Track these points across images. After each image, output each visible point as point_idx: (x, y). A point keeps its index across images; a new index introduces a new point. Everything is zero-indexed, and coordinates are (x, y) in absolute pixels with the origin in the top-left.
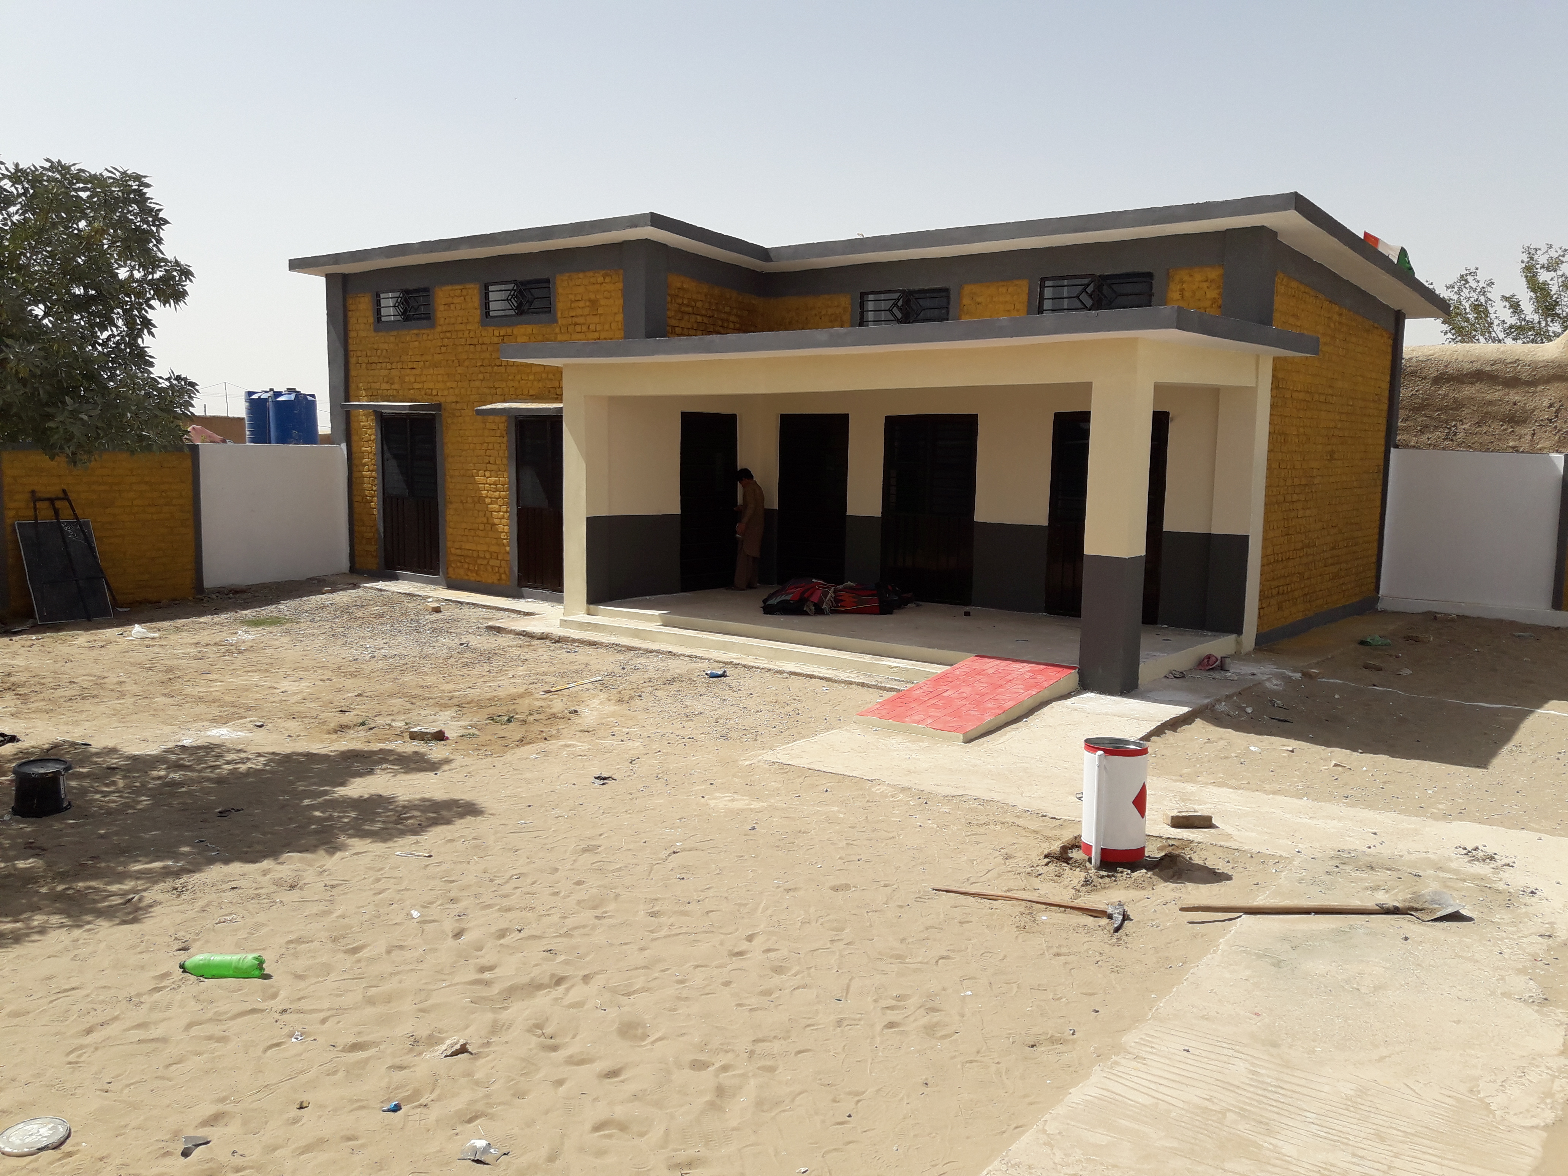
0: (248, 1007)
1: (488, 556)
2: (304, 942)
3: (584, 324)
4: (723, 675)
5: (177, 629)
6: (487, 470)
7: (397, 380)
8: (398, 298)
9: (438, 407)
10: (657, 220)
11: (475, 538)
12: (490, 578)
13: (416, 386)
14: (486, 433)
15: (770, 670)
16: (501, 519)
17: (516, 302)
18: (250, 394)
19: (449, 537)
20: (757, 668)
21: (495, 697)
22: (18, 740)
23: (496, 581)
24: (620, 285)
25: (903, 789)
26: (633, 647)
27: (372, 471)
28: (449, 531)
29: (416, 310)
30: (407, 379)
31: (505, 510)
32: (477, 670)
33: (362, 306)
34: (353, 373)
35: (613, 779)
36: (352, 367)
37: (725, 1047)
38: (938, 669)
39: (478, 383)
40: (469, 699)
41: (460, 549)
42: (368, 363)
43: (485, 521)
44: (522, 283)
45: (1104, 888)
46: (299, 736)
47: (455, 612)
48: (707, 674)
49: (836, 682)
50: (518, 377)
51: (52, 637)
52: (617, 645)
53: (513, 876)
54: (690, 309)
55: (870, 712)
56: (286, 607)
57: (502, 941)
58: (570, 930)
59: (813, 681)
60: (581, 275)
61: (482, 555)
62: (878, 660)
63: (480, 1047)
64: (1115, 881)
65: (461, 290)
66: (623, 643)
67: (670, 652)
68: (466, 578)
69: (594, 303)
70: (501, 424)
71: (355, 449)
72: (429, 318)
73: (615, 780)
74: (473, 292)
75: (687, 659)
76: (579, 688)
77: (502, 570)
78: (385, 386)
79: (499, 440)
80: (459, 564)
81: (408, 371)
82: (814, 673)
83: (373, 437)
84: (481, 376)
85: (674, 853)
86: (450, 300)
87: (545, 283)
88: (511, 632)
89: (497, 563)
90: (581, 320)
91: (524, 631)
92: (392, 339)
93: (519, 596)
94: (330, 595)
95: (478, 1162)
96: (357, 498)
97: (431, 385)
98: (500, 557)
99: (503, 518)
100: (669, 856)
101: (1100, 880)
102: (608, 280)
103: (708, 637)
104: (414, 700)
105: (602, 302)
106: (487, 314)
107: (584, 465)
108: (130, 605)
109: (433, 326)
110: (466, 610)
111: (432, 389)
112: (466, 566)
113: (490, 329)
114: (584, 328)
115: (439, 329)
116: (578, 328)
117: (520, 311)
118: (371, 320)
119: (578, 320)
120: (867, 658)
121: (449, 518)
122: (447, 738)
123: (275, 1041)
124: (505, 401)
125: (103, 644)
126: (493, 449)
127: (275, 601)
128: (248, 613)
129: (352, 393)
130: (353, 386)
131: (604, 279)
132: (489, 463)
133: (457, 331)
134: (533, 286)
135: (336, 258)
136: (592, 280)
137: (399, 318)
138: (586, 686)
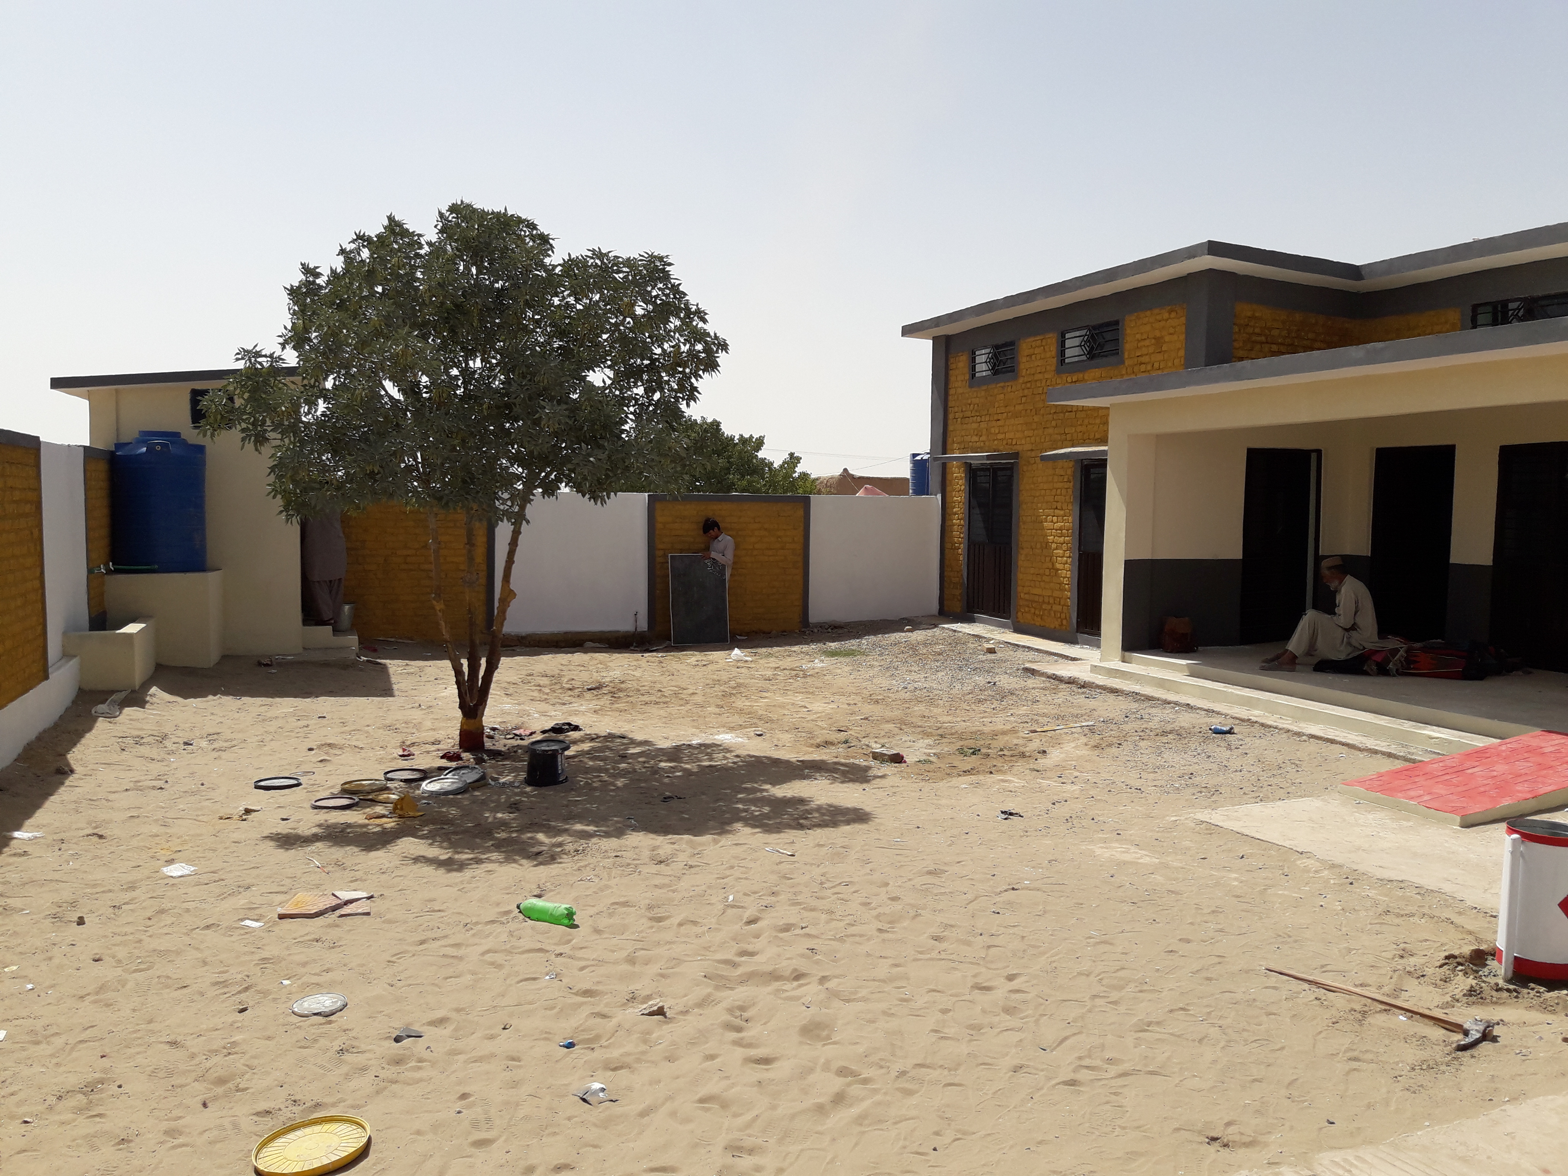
0: (539, 946)
1: (1051, 601)
2: (629, 906)
3: (1148, 363)
4: (1230, 732)
5: (770, 655)
6: (1054, 516)
7: (984, 432)
8: (989, 353)
9: (1016, 455)
10: (1215, 248)
11: (1042, 584)
12: (1052, 623)
13: (1000, 436)
14: (1056, 478)
15: (1288, 731)
16: (1064, 564)
17: (1088, 347)
18: (914, 455)
19: (1020, 582)
20: (1276, 728)
21: (979, 731)
22: (580, 730)
23: (1057, 626)
24: (1183, 320)
25: (1333, 866)
26: (1152, 697)
27: (961, 519)
28: (1020, 576)
29: (1004, 364)
30: (993, 430)
31: (1068, 555)
32: (987, 706)
33: (961, 363)
34: (951, 428)
35: (1020, 816)
36: (950, 422)
37: (883, 1063)
38: (1480, 742)
39: (1050, 431)
40: (953, 731)
41: (1028, 593)
42: (963, 418)
43: (1051, 567)
44: (1094, 328)
45: (1496, 1003)
46: (785, 746)
47: (1009, 653)
48: (1210, 729)
49: (1360, 749)
50: (1086, 422)
51: (673, 656)
52: (1137, 694)
53: (843, 882)
54: (1263, 339)
55: (1361, 782)
56: (866, 642)
57: (781, 935)
58: (846, 936)
59: (1334, 746)
60: (1148, 313)
61: (1046, 600)
62: (1420, 728)
63: (677, 1014)
64: (1516, 997)
65: (1042, 340)
66: (1143, 693)
67: (1188, 704)
68: (1033, 622)
69: (1159, 341)
70: (1068, 469)
71: (948, 500)
72: (1013, 371)
73: (1022, 817)
74: (1051, 341)
75: (1203, 713)
76: (1066, 731)
77: (1063, 616)
78: (975, 439)
79: (1066, 485)
80: (1027, 609)
81: (994, 423)
82: (1336, 738)
83: (963, 487)
84: (1054, 423)
85: (1013, 889)
86: (1031, 351)
87: (1114, 326)
88: (1042, 674)
89: (1059, 608)
90: (1145, 359)
91: (1054, 674)
92: (983, 393)
93: (1072, 641)
94: (910, 634)
95: (584, 1100)
96: (948, 546)
97: (1011, 435)
98: (1062, 603)
99: (1066, 563)
100: (1006, 891)
101: (1494, 993)
102: (1173, 315)
103: (1233, 691)
104: (904, 727)
105: (1167, 339)
106: (1062, 362)
107: (1124, 509)
108: (747, 634)
109: (1016, 378)
110: (1020, 654)
111: (1012, 439)
112: (1033, 610)
113: (1064, 376)
114: (1149, 367)
115: (1021, 380)
116: (1143, 368)
117: (1092, 355)
118: (967, 377)
119: (1143, 359)
120: (1407, 726)
121: (1020, 563)
122: (905, 762)
123: (534, 976)
124: (1073, 446)
125: (705, 663)
126: (1061, 495)
127: (859, 635)
128: (833, 645)
129: (949, 447)
130: (949, 440)
131: (1170, 314)
132: (1057, 508)
133: (1036, 381)
134: (1105, 329)
135: (937, 322)
136: (1159, 317)
137: (989, 373)
138: (1073, 730)
